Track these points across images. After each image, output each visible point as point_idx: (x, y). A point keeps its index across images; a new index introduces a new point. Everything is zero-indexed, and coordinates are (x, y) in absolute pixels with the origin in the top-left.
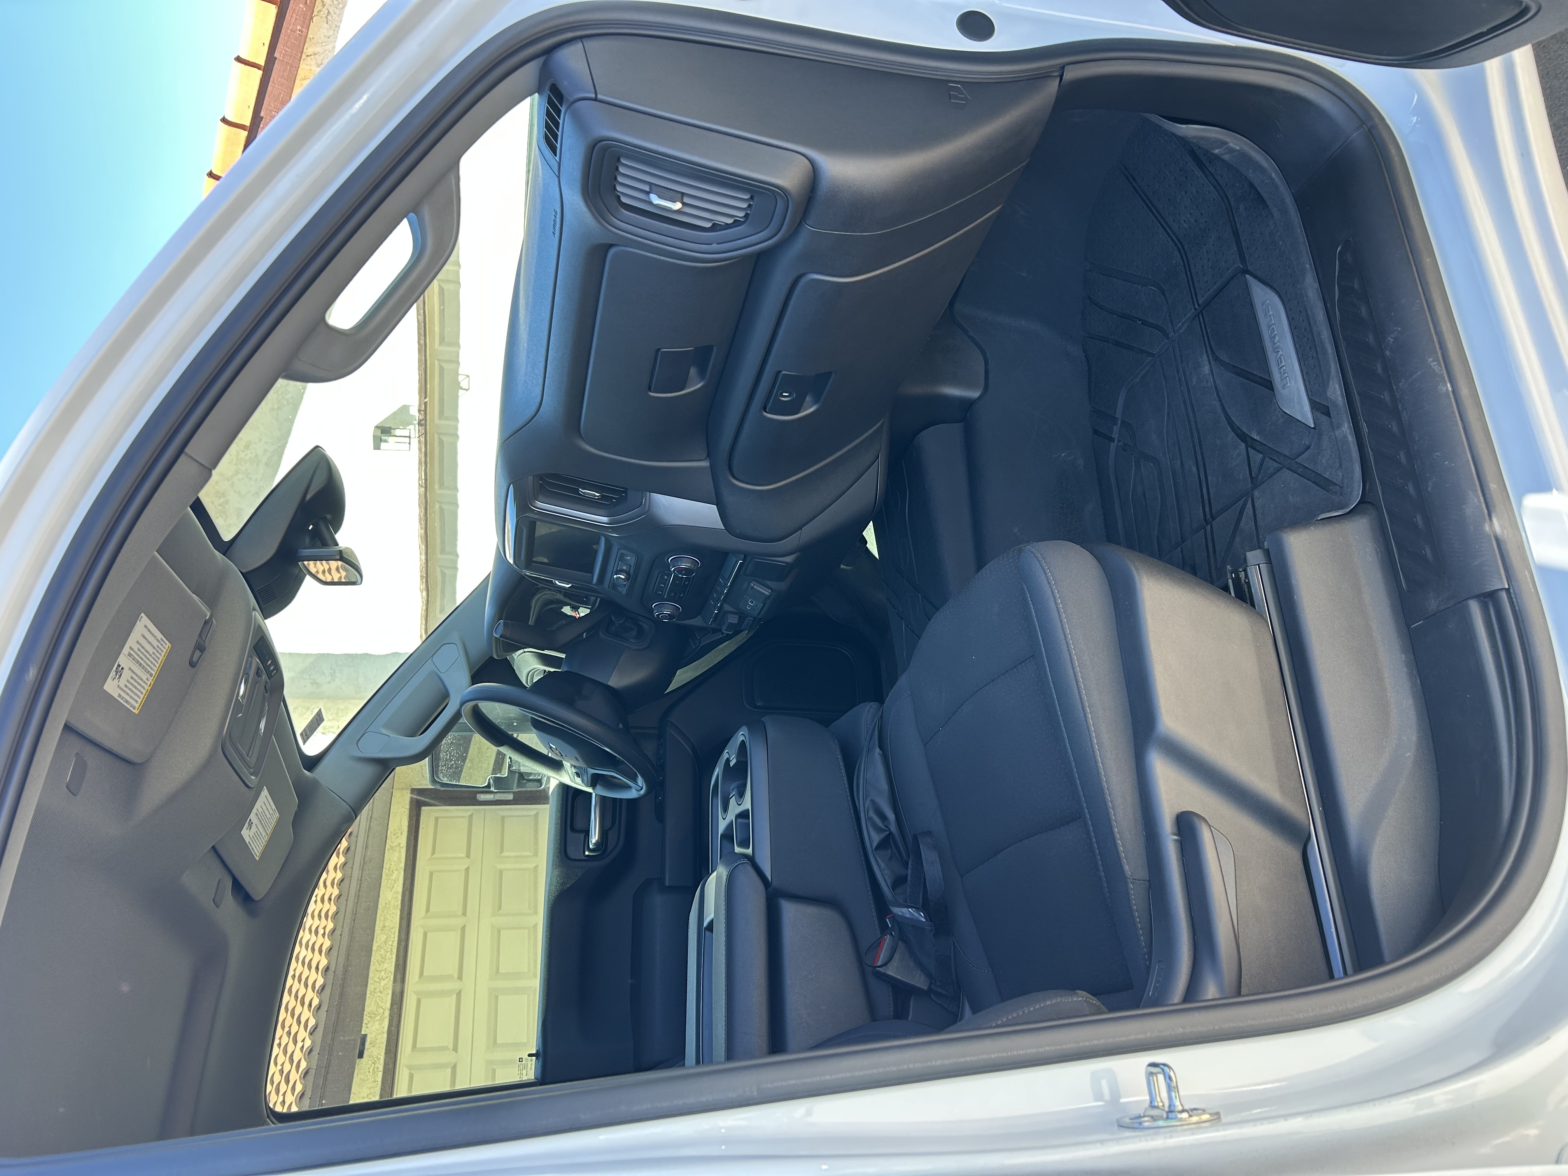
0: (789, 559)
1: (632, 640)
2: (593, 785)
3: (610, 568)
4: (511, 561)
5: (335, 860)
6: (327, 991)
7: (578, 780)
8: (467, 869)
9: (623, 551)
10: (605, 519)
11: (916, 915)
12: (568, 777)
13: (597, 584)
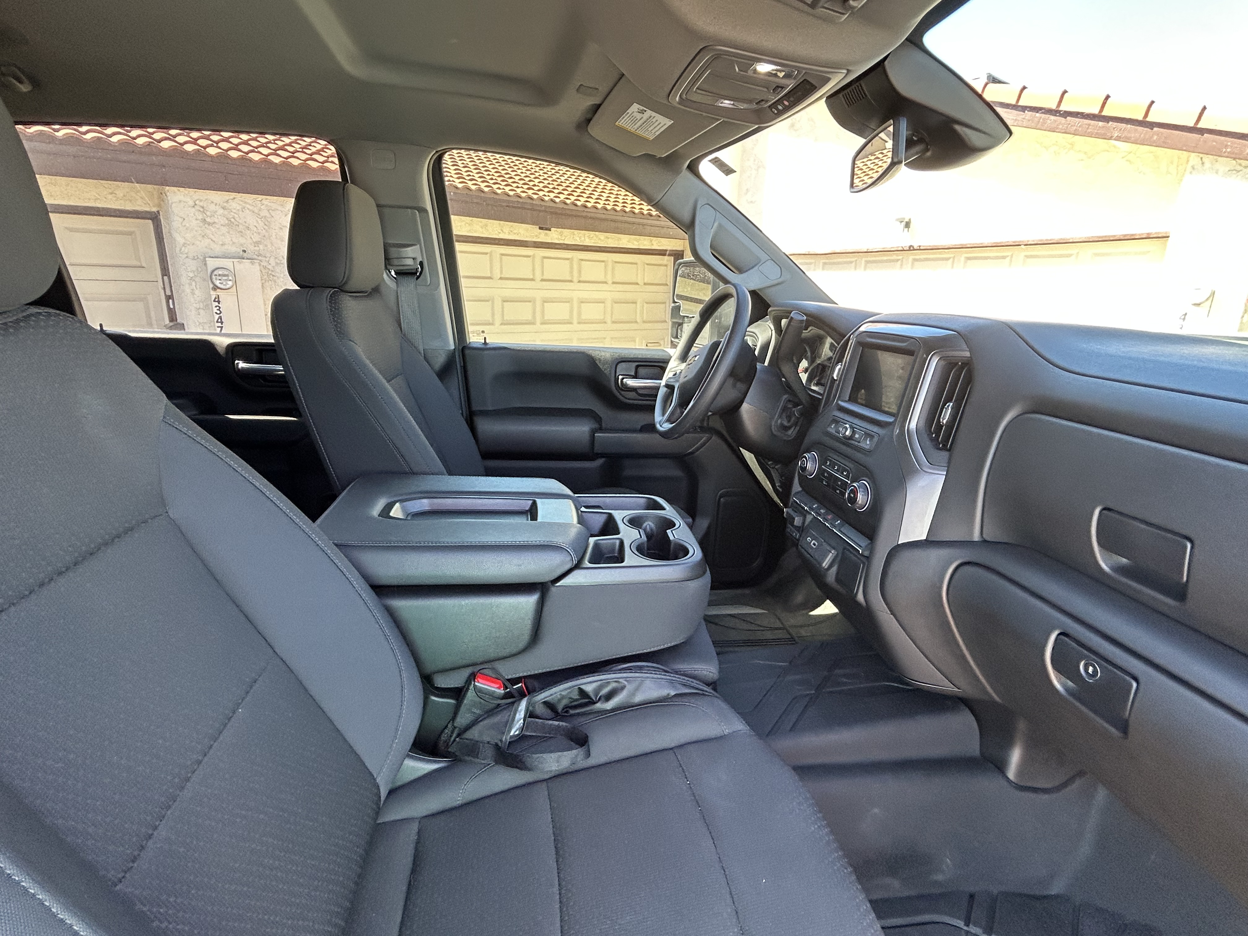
0: (860, 597)
1: (779, 421)
2: (667, 386)
3: (856, 421)
4: (862, 329)
5: (646, 207)
6: (574, 208)
7: (671, 375)
8: (637, 284)
9: (876, 439)
10: (913, 425)
11: (517, 726)
12: (674, 367)
13: (838, 404)
